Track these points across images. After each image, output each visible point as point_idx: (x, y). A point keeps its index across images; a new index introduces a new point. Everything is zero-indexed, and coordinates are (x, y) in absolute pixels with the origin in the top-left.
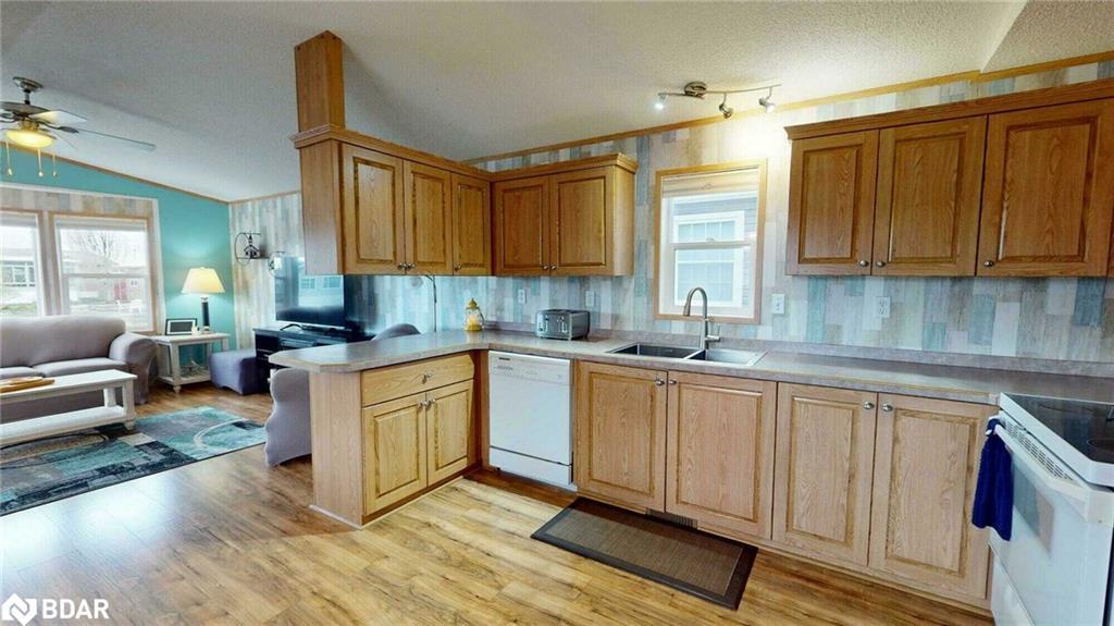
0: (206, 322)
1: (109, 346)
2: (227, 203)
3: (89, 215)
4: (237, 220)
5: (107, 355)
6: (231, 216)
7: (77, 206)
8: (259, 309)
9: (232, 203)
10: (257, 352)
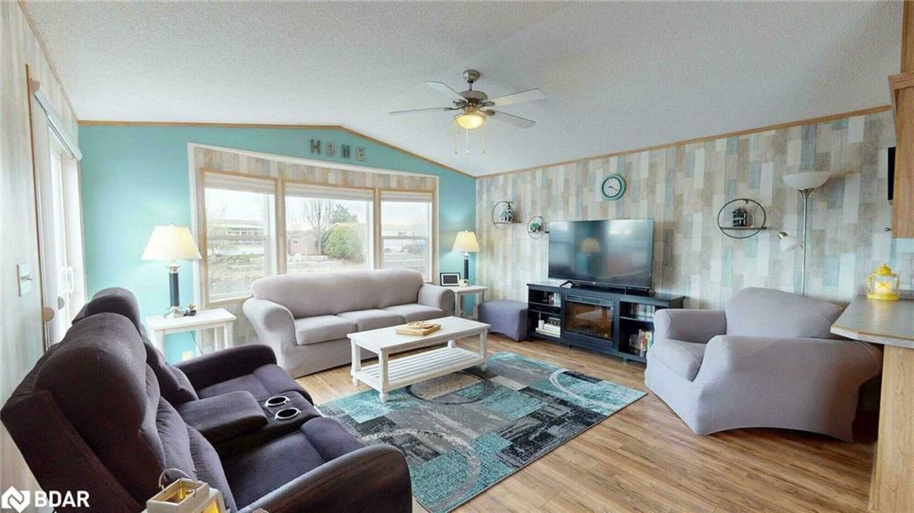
0: (466, 276)
1: (418, 293)
2: (475, 178)
3: (400, 190)
4: (485, 191)
5: (416, 301)
6: (477, 188)
7: (394, 184)
8: (505, 266)
9: (478, 178)
10: (529, 304)
